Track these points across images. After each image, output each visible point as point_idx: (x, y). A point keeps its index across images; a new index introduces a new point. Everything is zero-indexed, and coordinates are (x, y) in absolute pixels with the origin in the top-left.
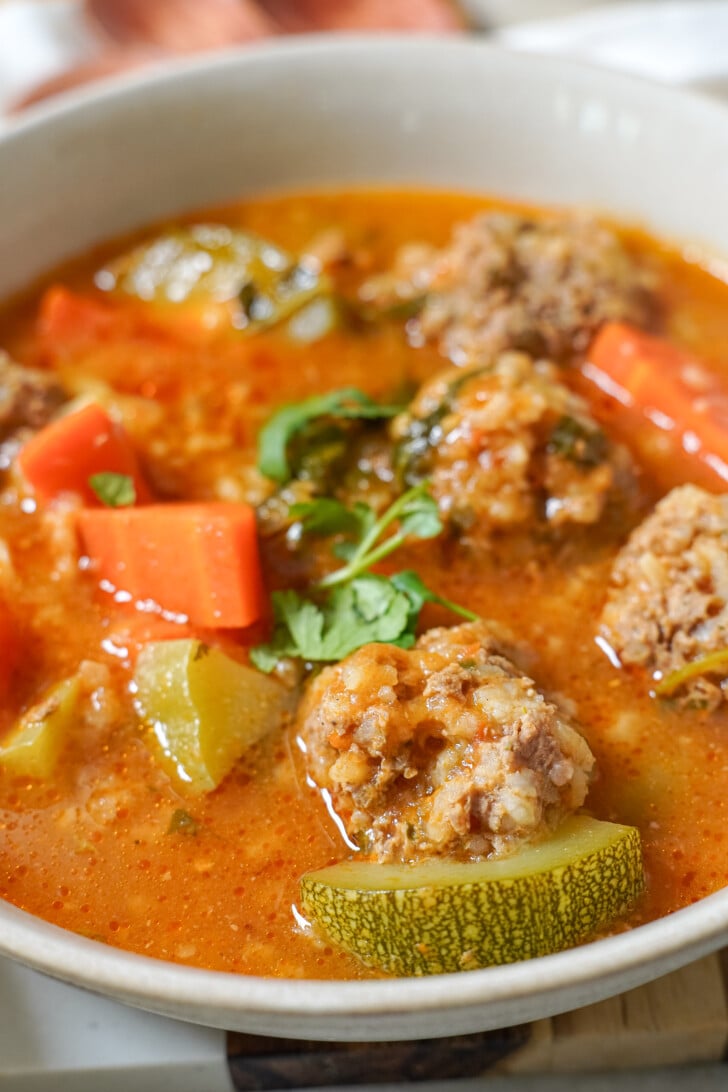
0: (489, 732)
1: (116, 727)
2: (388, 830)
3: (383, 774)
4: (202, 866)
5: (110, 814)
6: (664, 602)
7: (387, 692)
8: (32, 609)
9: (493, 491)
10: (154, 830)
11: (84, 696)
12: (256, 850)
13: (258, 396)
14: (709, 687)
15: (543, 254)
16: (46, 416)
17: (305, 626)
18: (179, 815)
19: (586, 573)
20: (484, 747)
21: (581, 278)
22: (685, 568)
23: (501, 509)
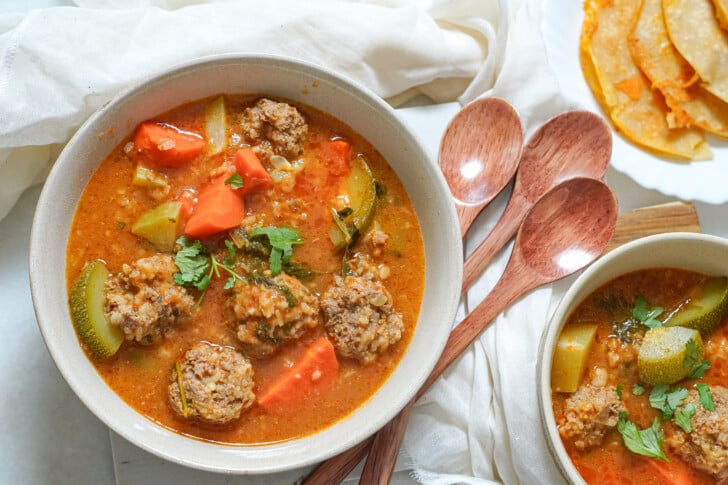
0: (136, 308)
1: (154, 200)
2: (114, 284)
3: (126, 279)
4: (108, 233)
5: (123, 204)
6: (204, 362)
7: (144, 276)
8: (198, 165)
9: (243, 306)
10: (119, 217)
11: (162, 188)
12: (115, 247)
13: (301, 223)
14: (174, 377)
15: (363, 316)
16: (279, 153)
17: (192, 251)
18: (124, 224)
19: (227, 339)
20: (130, 307)
21: (351, 330)
22: (214, 368)
23: (237, 308)
